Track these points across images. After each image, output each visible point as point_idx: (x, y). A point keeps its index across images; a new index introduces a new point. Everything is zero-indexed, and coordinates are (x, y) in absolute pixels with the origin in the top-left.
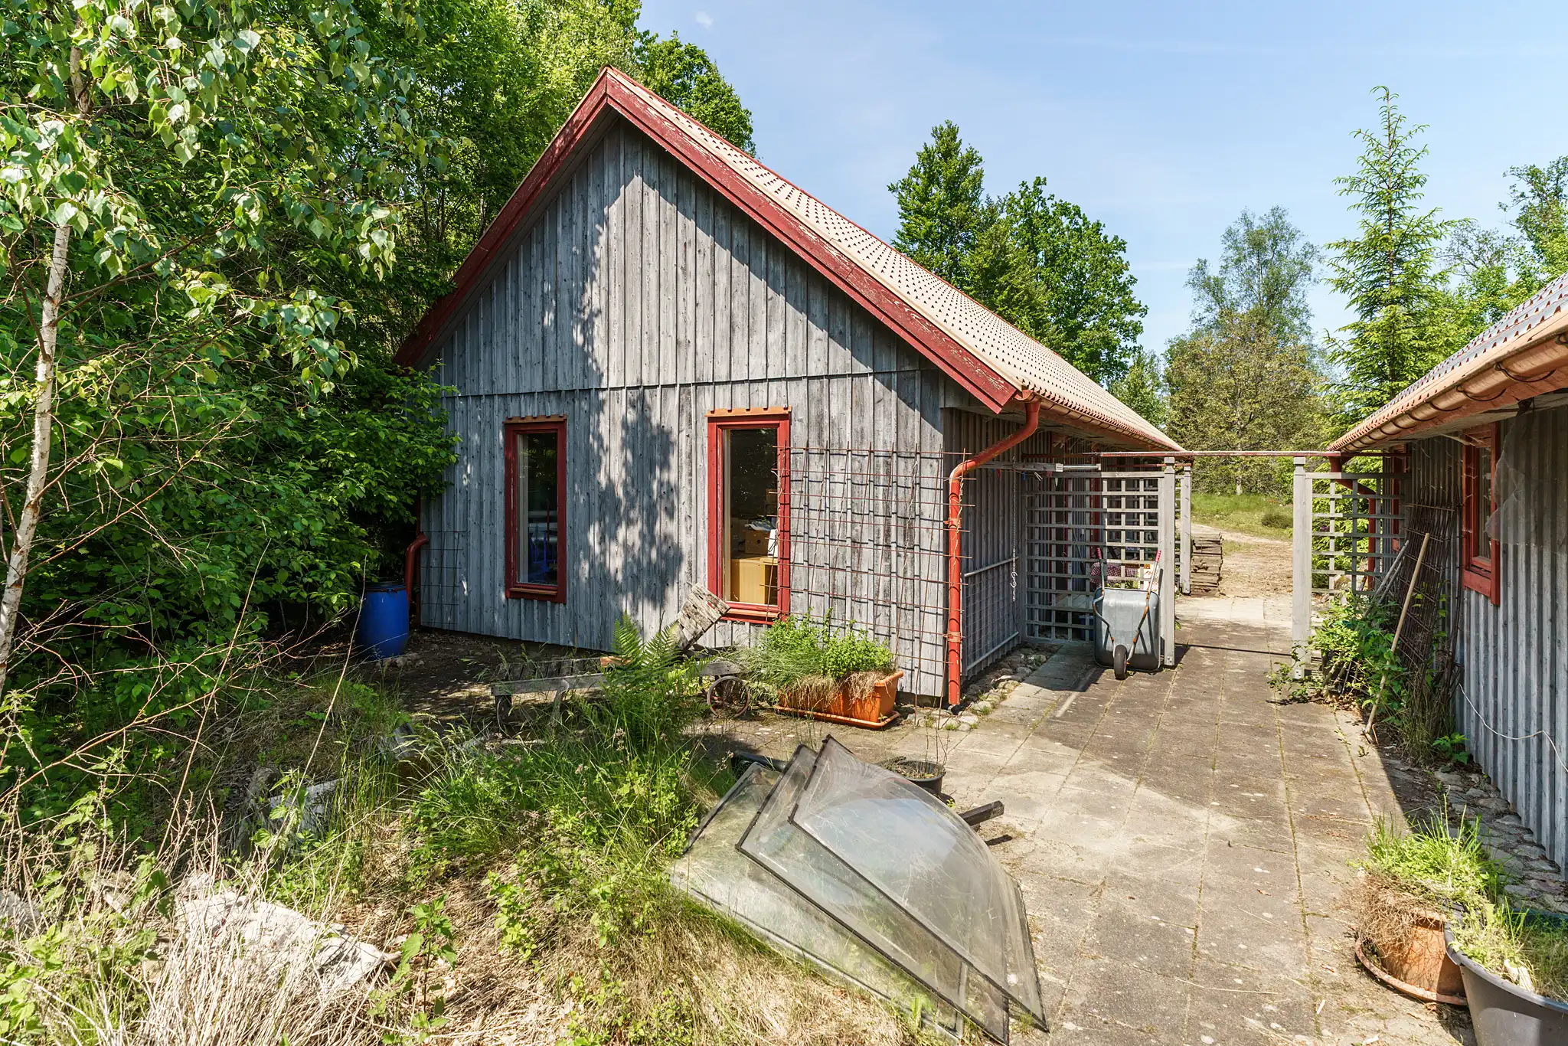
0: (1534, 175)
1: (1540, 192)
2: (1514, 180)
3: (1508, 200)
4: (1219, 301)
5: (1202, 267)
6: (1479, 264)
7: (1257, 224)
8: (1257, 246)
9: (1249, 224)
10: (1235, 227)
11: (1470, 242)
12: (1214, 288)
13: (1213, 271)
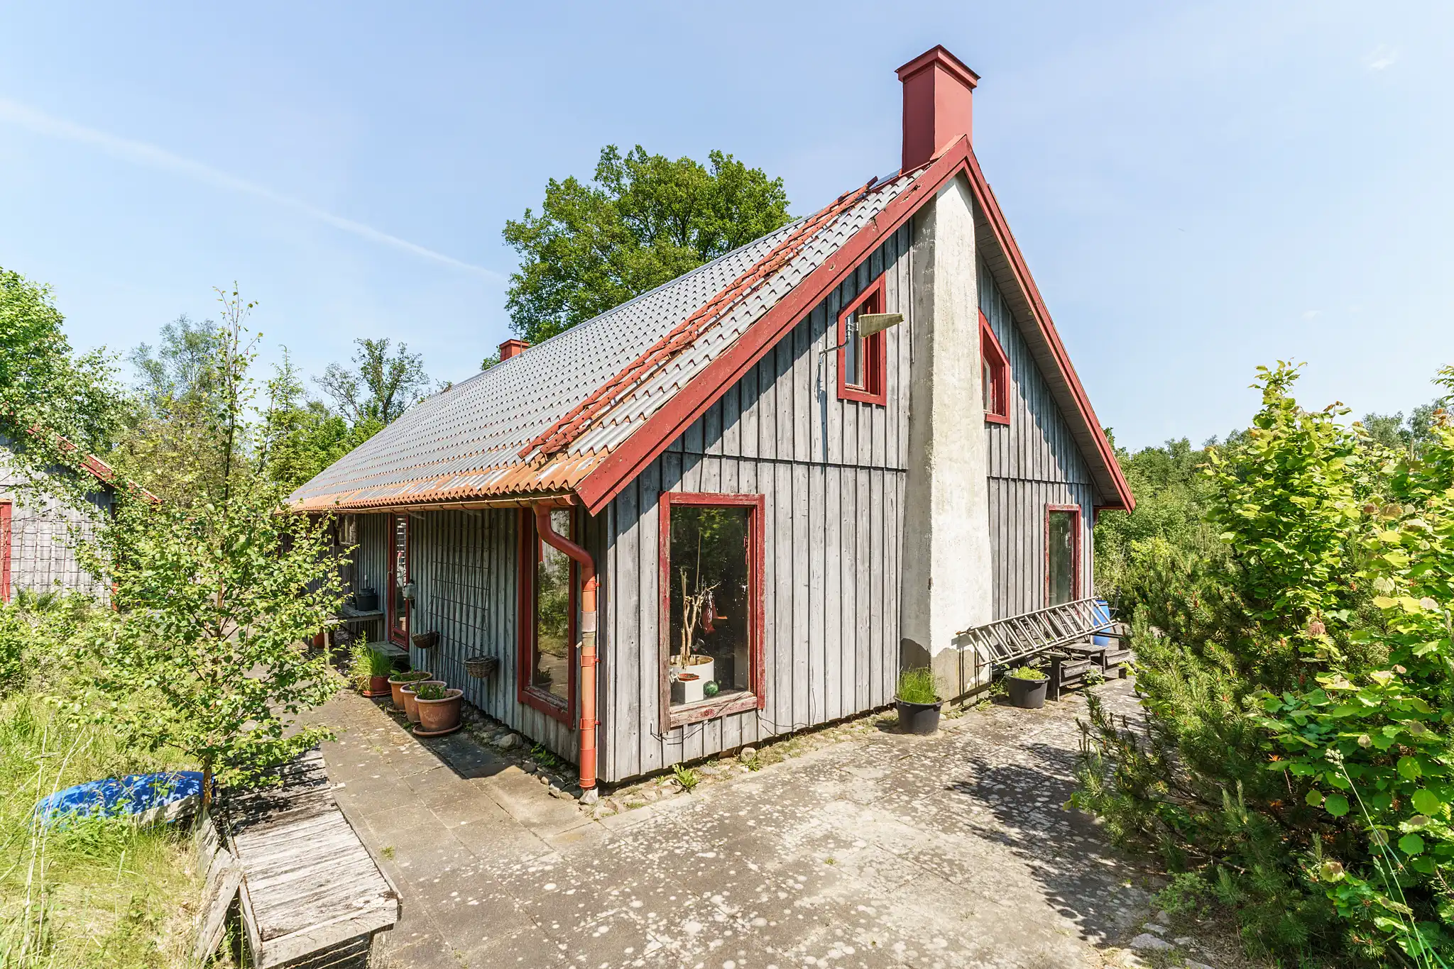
0: (369, 345)
1: (371, 353)
2: (359, 346)
3: (357, 358)
4: (157, 380)
5: (143, 350)
6: (342, 391)
7: (193, 328)
8: (192, 345)
9: (186, 326)
10: (174, 325)
11: (337, 376)
12: (155, 371)
13: (154, 356)
